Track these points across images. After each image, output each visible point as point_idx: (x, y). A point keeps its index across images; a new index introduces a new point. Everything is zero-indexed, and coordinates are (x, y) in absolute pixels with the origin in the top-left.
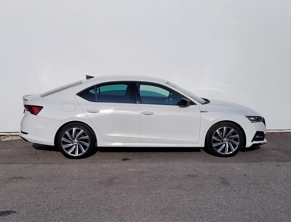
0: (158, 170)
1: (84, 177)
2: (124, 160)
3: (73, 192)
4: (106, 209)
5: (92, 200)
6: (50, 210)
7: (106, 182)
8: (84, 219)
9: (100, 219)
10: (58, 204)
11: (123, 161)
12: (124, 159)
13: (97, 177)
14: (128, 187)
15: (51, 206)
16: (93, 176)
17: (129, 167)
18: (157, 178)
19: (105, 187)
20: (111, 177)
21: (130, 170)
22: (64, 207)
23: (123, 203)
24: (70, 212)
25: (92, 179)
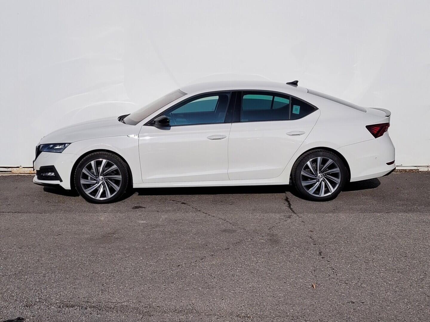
0: (180, 223)
1: (67, 231)
2: (135, 209)
3: (45, 252)
4: (87, 274)
5: (70, 263)
6: (4, 276)
7: (99, 239)
8: (50, 288)
9: (75, 288)
10: (19, 267)
11: (133, 210)
12: (135, 207)
13: (87, 232)
14: (128, 246)
15: (8, 270)
16: (83, 230)
17: (139, 219)
18: (175, 233)
19: (95, 246)
20: (108, 232)
21: (140, 222)
22: (26, 272)
23: (114, 268)
24: (32, 280)
25: (79, 234)
